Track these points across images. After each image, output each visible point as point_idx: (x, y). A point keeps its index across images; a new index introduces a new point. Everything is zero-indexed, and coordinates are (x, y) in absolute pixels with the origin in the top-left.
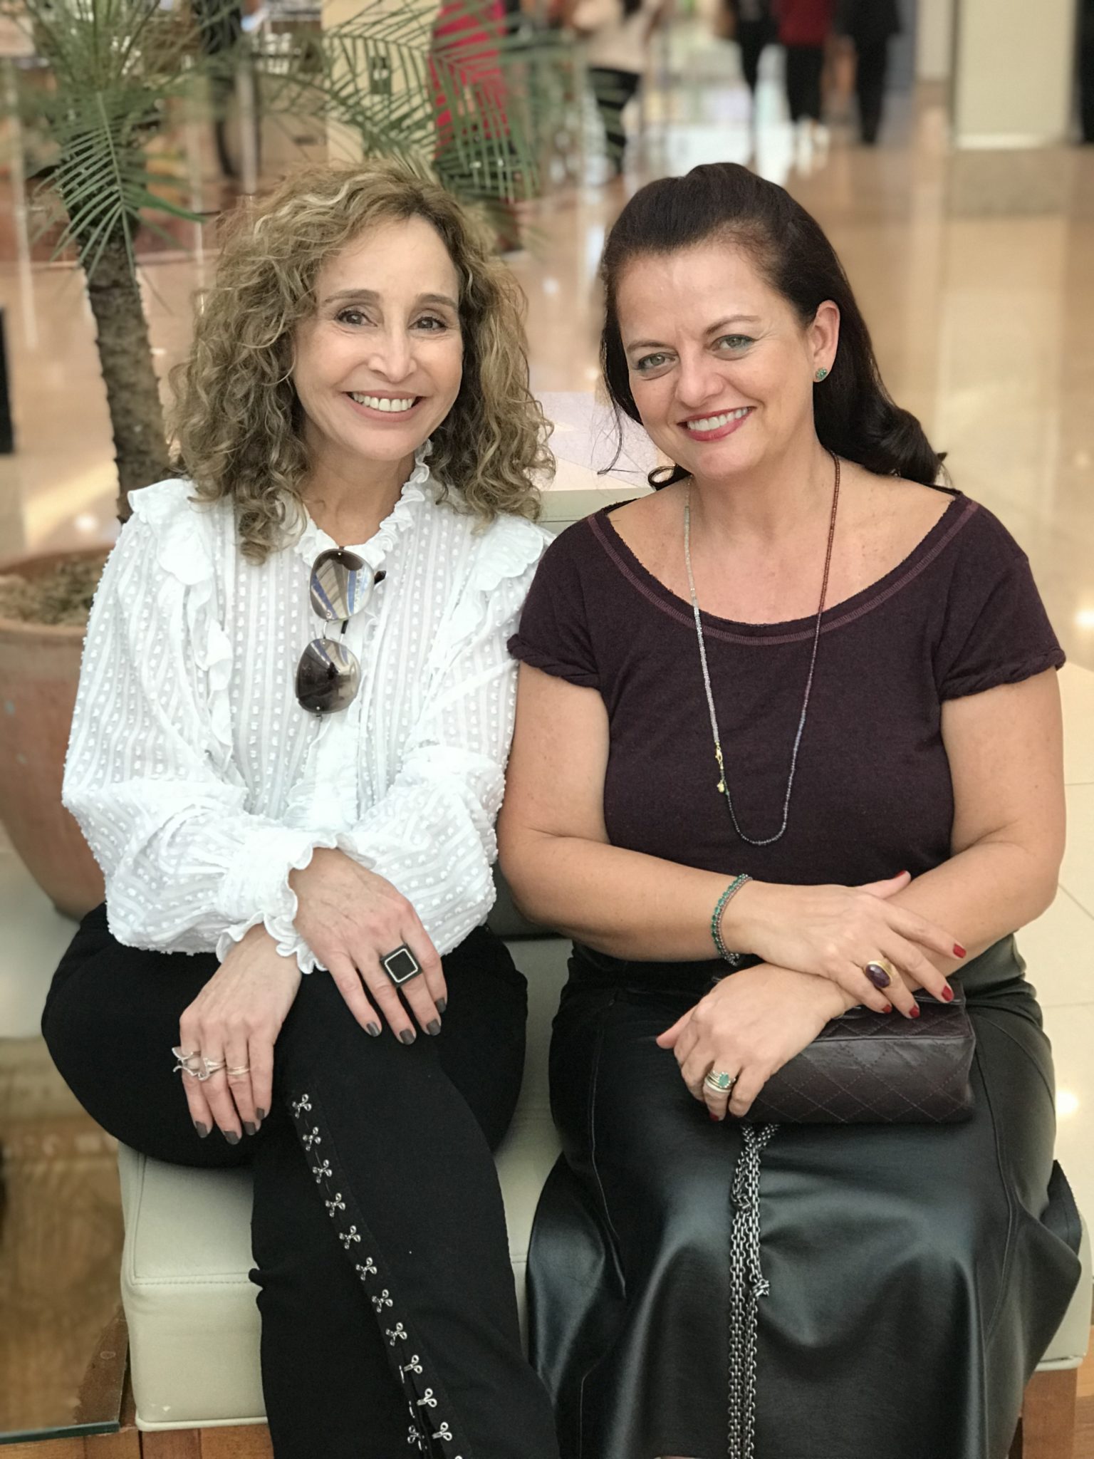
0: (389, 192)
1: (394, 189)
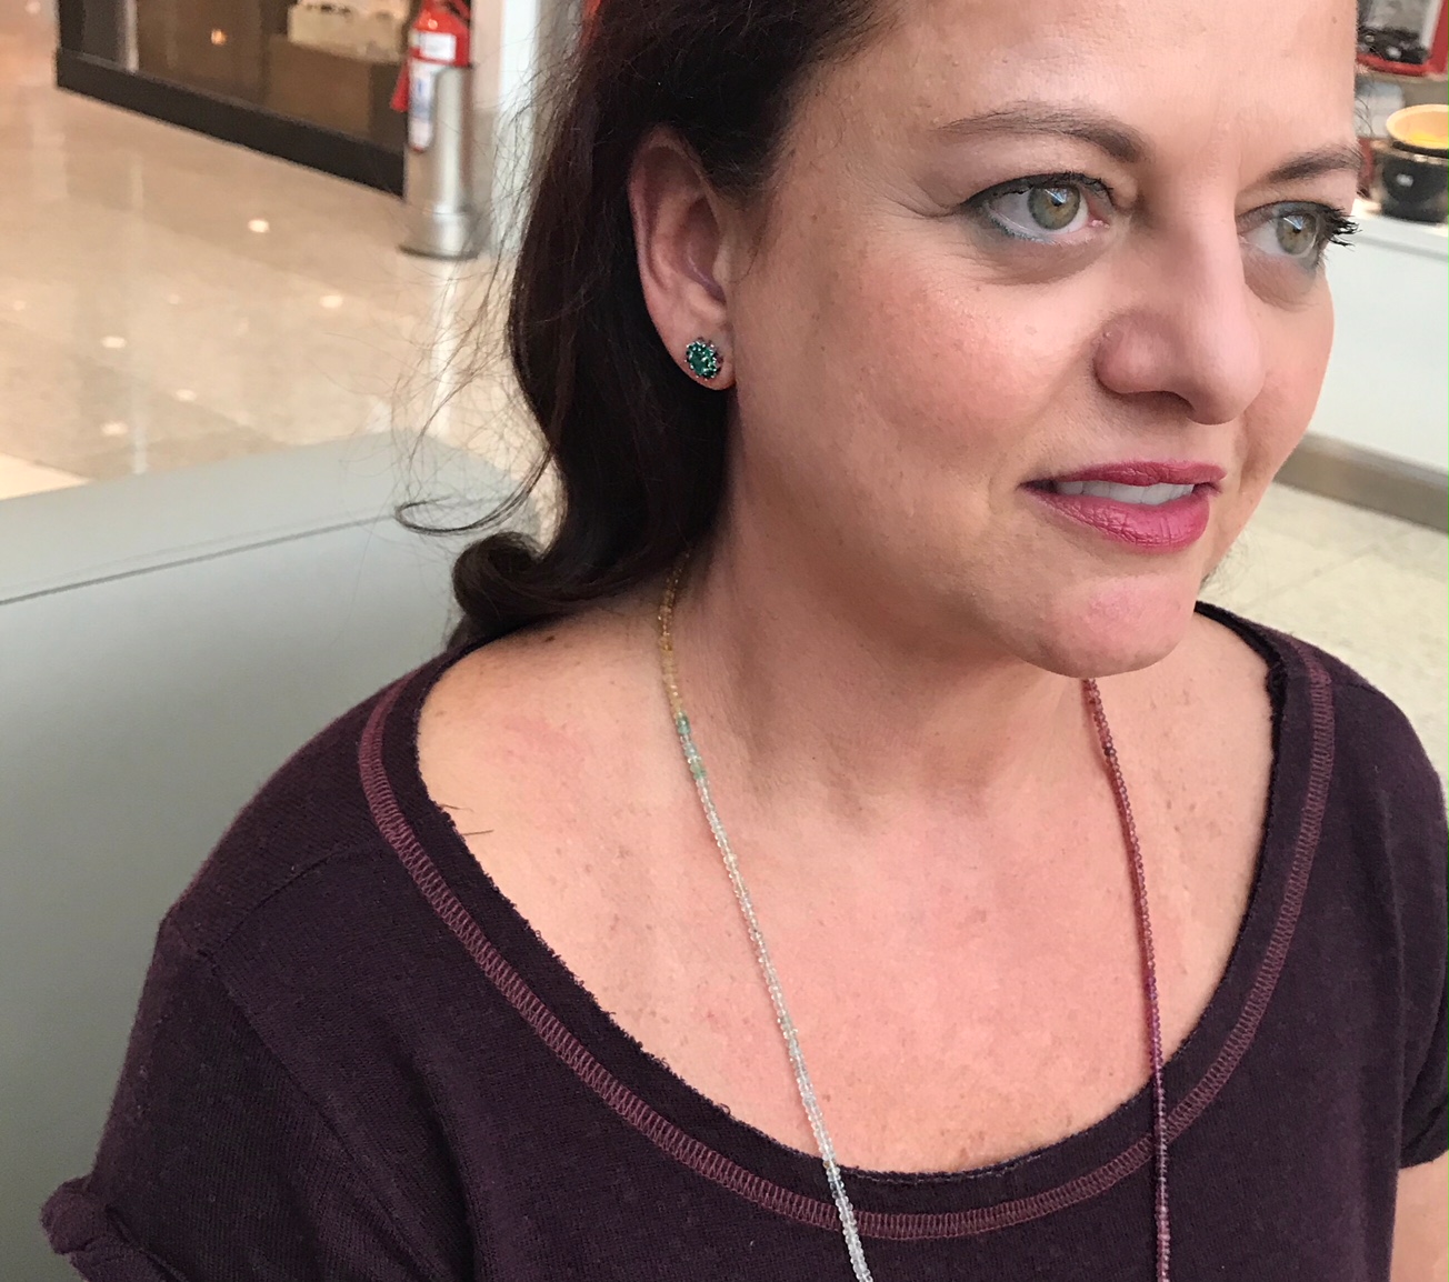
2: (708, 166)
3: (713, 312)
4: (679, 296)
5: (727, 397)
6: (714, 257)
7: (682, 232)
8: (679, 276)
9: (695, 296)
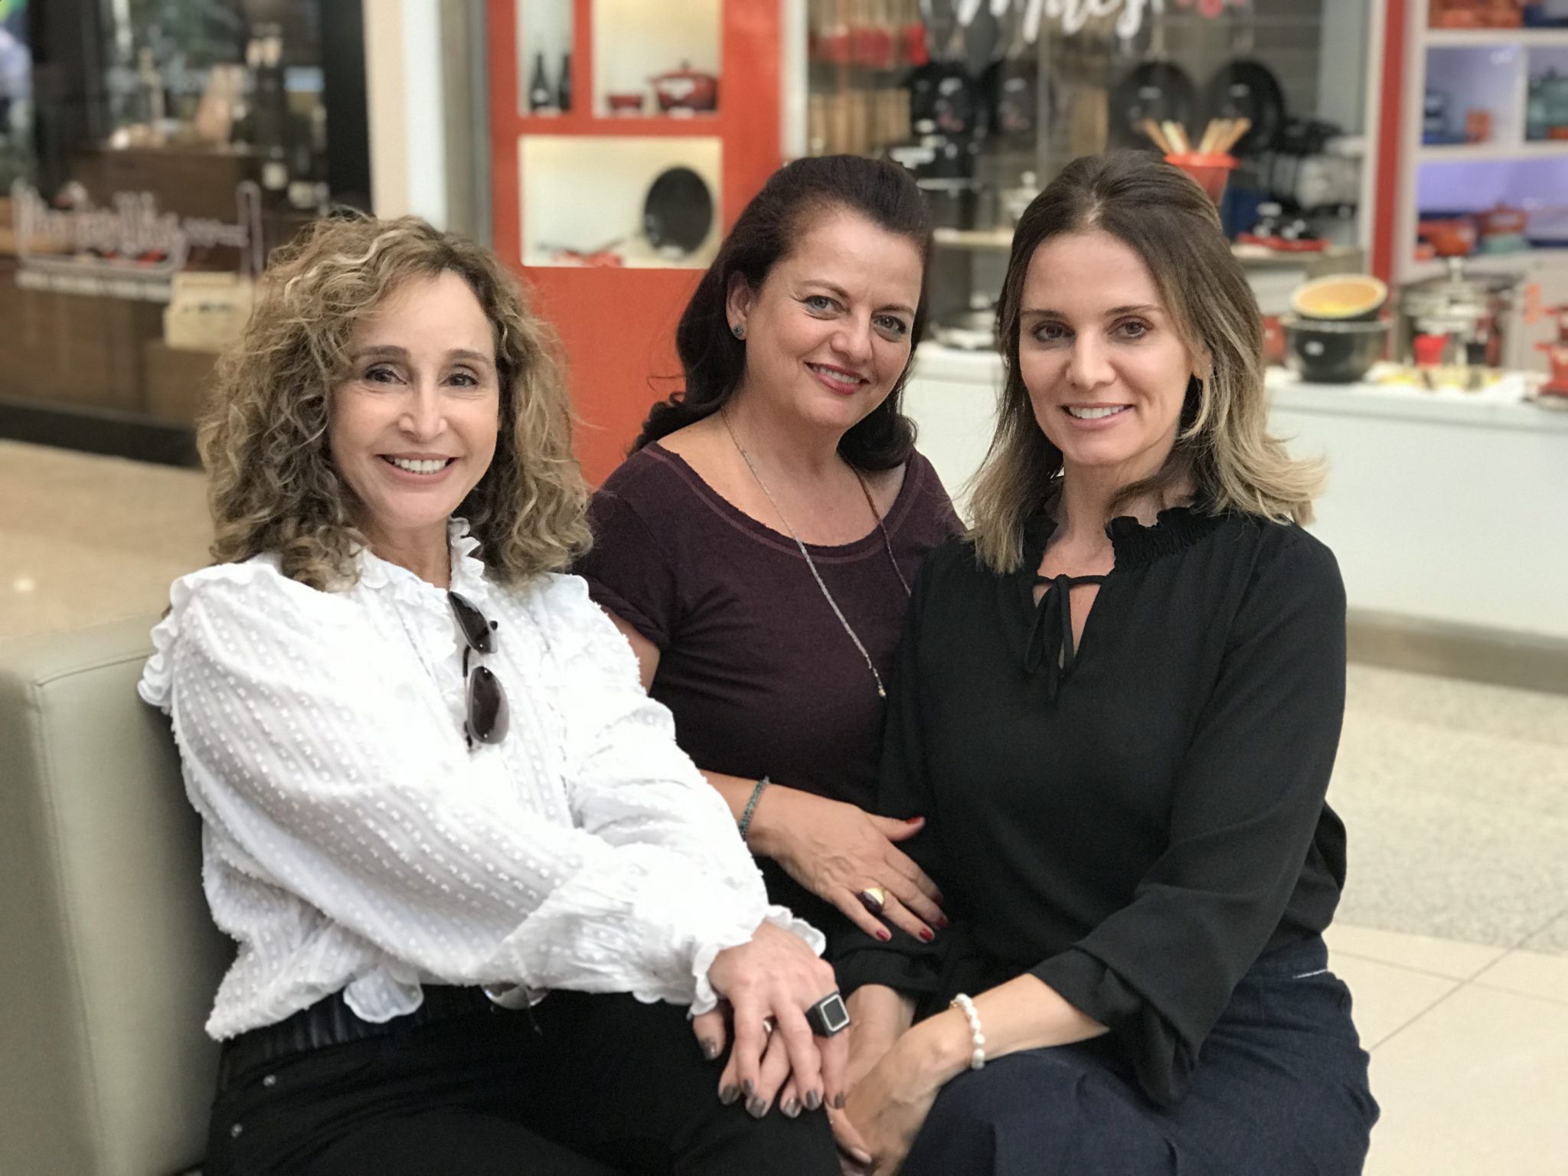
0: (420, 250)
1: (424, 247)
2: (749, 282)
3: (744, 318)
4: (735, 313)
5: (744, 341)
6: (746, 304)
7: (740, 296)
8: (736, 308)
9: (740, 313)
